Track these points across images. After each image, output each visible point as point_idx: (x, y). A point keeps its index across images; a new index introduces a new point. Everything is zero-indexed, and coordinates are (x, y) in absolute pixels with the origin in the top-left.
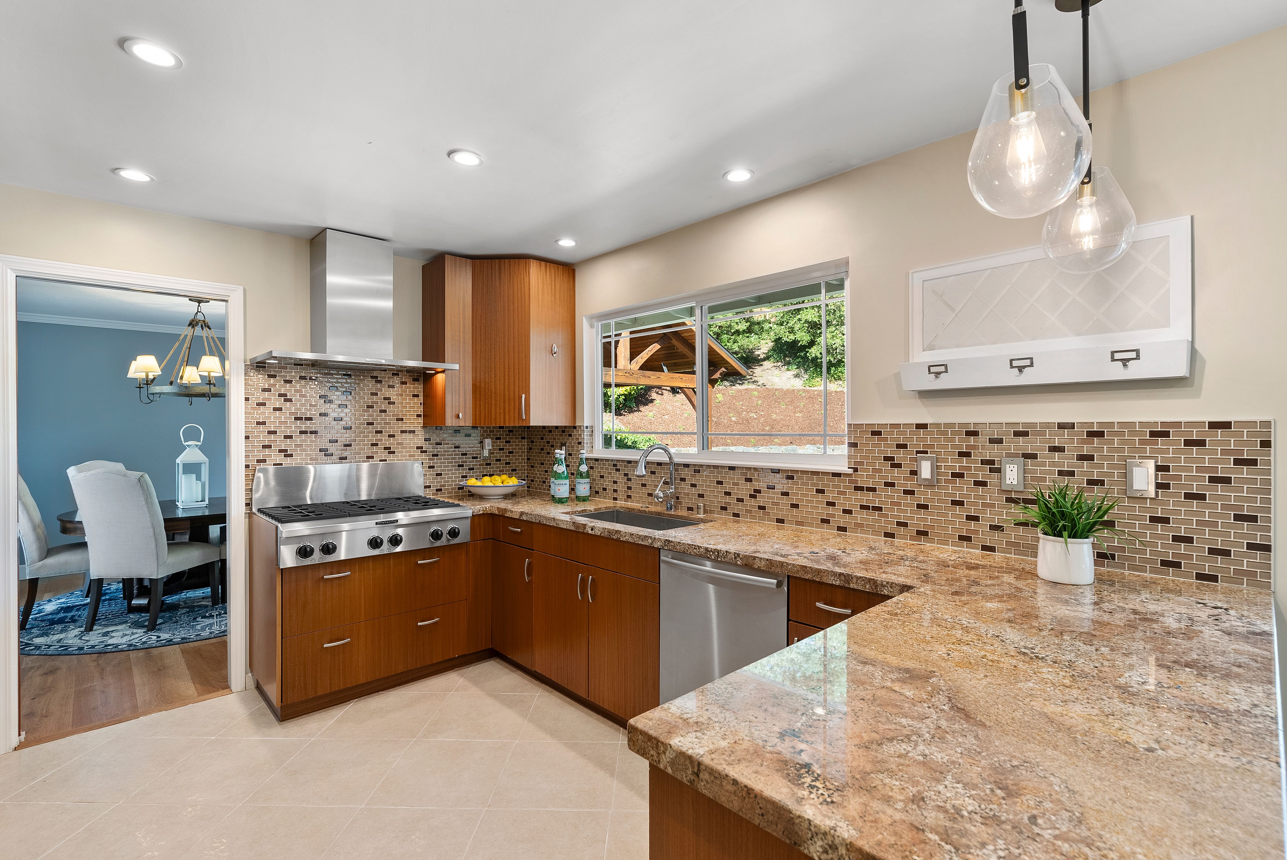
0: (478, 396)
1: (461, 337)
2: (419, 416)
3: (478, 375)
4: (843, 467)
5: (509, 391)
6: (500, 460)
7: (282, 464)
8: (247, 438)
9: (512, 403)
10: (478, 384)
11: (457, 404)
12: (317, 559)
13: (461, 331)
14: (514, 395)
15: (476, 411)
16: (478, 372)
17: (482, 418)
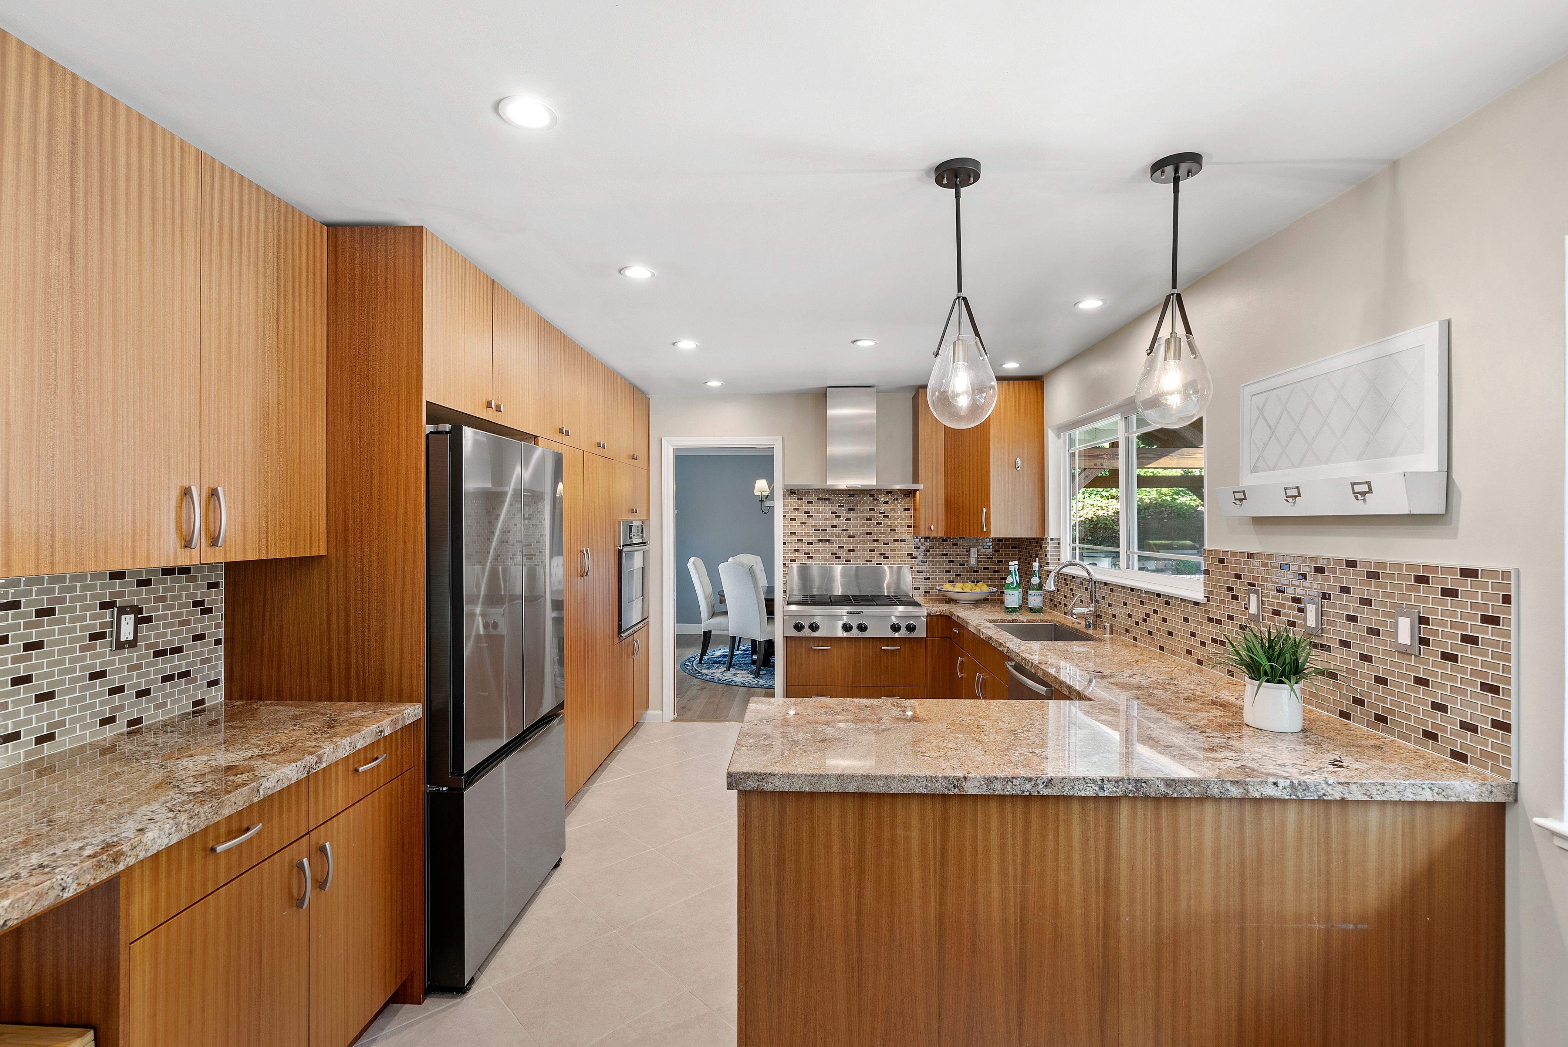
0: (949, 510)
1: (934, 458)
2: (909, 527)
3: (949, 491)
4: (1200, 597)
5: (973, 505)
6: (988, 568)
7: (806, 564)
8: (784, 543)
9: (976, 516)
10: (949, 499)
11: (930, 518)
12: (807, 633)
13: (934, 453)
14: (977, 510)
15: (947, 524)
16: (949, 488)
17: (952, 530)
